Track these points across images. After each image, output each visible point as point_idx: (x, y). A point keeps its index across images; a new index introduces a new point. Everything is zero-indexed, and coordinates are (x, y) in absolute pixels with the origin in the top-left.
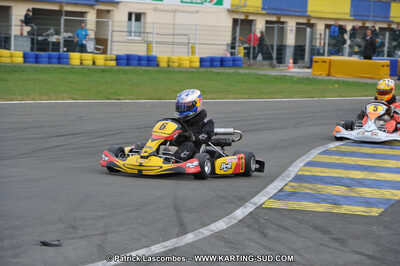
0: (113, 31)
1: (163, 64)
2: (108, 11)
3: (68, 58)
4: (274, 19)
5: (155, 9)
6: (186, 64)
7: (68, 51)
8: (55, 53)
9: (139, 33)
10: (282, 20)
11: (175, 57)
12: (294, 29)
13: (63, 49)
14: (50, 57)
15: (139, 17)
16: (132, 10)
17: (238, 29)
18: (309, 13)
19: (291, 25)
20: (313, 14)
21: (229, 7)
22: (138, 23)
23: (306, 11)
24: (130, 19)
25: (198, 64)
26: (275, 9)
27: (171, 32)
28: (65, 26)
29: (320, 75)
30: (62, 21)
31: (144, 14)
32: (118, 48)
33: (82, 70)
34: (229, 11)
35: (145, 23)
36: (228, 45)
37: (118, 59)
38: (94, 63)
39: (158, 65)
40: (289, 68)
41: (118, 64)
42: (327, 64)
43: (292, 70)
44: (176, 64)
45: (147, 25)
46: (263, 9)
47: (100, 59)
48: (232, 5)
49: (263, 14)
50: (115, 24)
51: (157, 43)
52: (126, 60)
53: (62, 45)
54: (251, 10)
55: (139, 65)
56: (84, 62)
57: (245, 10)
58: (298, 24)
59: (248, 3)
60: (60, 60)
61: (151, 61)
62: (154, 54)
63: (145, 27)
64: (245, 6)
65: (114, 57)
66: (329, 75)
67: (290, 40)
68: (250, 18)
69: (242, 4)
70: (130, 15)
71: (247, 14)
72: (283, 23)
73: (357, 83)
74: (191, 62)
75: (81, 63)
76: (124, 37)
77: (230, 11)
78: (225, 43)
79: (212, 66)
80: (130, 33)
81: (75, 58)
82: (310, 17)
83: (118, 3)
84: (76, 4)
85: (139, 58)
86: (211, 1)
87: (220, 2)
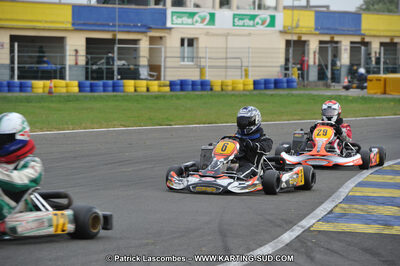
0: (165, 57)
1: (217, 88)
2: (161, 38)
3: (123, 86)
4: (327, 38)
5: (207, 34)
6: (240, 87)
7: (122, 79)
8: (110, 82)
9: (192, 58)
10: (336, 39)
11: (229, 81)
12: (349, 48)
13: (117, 76)
14: (105, 86)
15: (191, 42)
16: (183, 36)
17: (291, 51)
18: (363, 32)
19: (345, 43)
20: (367, 33)
21: (281, 28)
22: (190, 48)
23: (360, 30)
24: (182, 44)
25: (252, 87)
26: (328, 29)
27: (224, 56)
28: (119, 54)
29: (375, 94)
30: (116, 49)
31: (197, 39)
32: (171, 74)
33: (137, 97)
34: (281, 32)
35: (197, 48)
36: (281, 66)
37: (172, 85)
38: (148, 90)
39: (211, 89)
41: (171, 90)
42: (382, 82)
44: (230, 88)
45: (200, 50)
46: (316, 29)
47: (154, 86)
48: (284, 27)
49: (315, 34)
50: (168, 50)
51: (210, 67)
52: (182, 85)
53: (116, 73)
54: (304, 30)
55: (193, 89)
56: (138, 89)
57: (298, 31)
58: (352, 43)
59: (301, 24)
60: (115, 88)
61: (204, 85)
62: (207, 78)
63: (197, 52)
64: (297, 27)
65: (168, 83)
66: (385, 93)
67: (345, 59)
68: (304, 38)
69: (294, 25)
70: (182, 40)
71: (300, 34)
72: (337, 42)
74: (244, 85)
75: (135, 90)
76: (177, 62)
77: (283, 32)
78: (279, 64)
79: (266, 88)
80: (183, 58)
81: (129, 85)
82: (364, 35)
83: (170, 29)
84: (129, 32)
85: (194, 83)
86: (263, 23)
87: (272, 23)
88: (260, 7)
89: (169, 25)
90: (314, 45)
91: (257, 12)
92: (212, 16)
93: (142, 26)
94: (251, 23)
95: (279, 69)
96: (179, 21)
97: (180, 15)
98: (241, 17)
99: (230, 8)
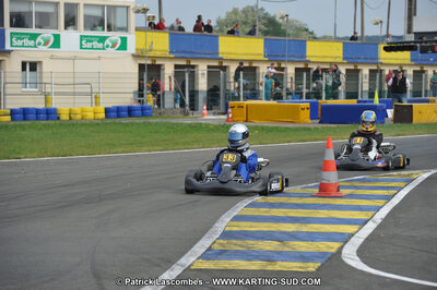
0: (5, 83)
1: (64, 117)
4: (184, 63)
5: (52, 57)
6: (90, 116)
9: (35, 84)
10: (192, 63)
11: (77, 109)
12: (206, 72)
15: (34, 66)
16: (25, 60)
17: (145, 75)
18: (220, 56)
19: (202, 68)
20: (225, 57)
21: (134, 52)
22: (33, 73)
23: (218, 54)
24: (24, 69)
25: (103, 115)
26: (184, 52)
27: (71, 81)
29: (237, 121)
31: (40, 62)
32: (12, 102)
34: (133, 56)
35: (41, 73)
36: (134, 92)
37: (13, 113)
39: (58, 118)
40: (203, 115)
41: (13, 119)
42: (244, 109)
43: (206, 117)
44: (79, 117)
45: (44, 75)
46: (170, 52)
48: (137, 50)
49: (171, 58)
50: (8, 75)
51: (56, 94)
52: (23, 114)
54: (158, 54)
55: (37, 119)
57: (151, 54)
58: (209, 67)
59: (155, 47)
61: (50, 114)
62: (54, 106)
63: (41, 78)
64: (151, 50)
65: (8, 111)
66: (246, 121)
67: (203, 85)
68: (158, 62)
69: (148, 48)
70: (24, 64)
71: (154, 58)
72: (193, 67)
73: (277, 128)
74: (95, 113)
76: (19, 89)
77: (135, 56)
78: (132, 91)
79: (119, 116)
80: (25, 84)
82: (222, 59)
83: (9, 52)
85: (38, 112)
86: (114, 46)
87: (124, 46)
88: (109, 29)
89: (8, 47)
90: (169, 69)
91: (105, 33)
92: (57, 37)
94: (100, 45)
95: (132, 95)
96: (20, 43)
97: (20, 36)
98: (90, 39)
99: (76, 29)
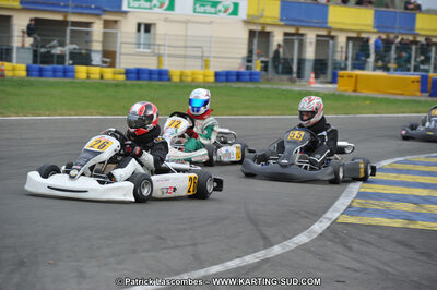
0: (122, 43)
1: (176, 79)
2: (116, 21)
3: (73, 71)
4: (292, 30)
5: (166, 20)
6: (200, 78)
7: (73, 64)
8: (60, 66)
9: (148, 45)
10: (302, 31)
11: (188, 71)
12: (314, 41)
13: (68, 62)
14: (55, 71)
15: (148, 28)
16: (140, 21)
17: (255, 42)
18: (329, 25)
19: (311, 36)
20: (334, 26)
21: (245, 17)
22: (147, 34)
23: (326, 23)
24: (139, 30)
25: (212, 79)
26: (296, 20)
27: (182, 44)
28: (71, 37)
29: (346, 91)
30: (68, 32)
31: (155, 24)
32: (126, 61)
33: (88, 84)
34: (244, 22)
35: (155, 34)
36: (243, 58)
37: (128, 73)
38: (102, 77)
39: (170, 80)
40: (310, 83)
41: (127, 78)
42: (354, 79)
43: (313, 85)
44: (189, 79)
45: (158, 37)
46: (281, 20)
47: (108, 73)
48: (248, 16)
49: (281, 26)
50: (124, 35)
51: (170, 56)
52: (136, 74)
53: (67, 58)
54: (268, 21)
55: (150, 79)
56: (92, 76)
57: (262, 21)
58: (318, 36)
59: (266, 14)
60: (66, 73)
61: (162, 75)
62: (165, 67)
63: (155, 39)
64: (262, 17)
65: (123, 71)
66: (355, 91)
67: (310, 53)
68: (268, 29)
69: (259, 14)
70: (139, 25)
71: (264, 25)
72: (302, 35)
73: (386, 99)
74: (205, 76)
75: (88, 77)
76: (130, 49)
77: (246, 22)
78: (240, 56)
79: (228, 80)
80: (139, 44)
81: (81, 71)
82: (330, 28)
83: (126, 13)
84: (81, 14)
85: (151, 73)
86: (226, 11)
87: (235, 12)
89: (125, 8)
90: (278, 37)
93: (96, 8)
94: (213, 10)
95: (240, 61)
96: (136, 4)
98: (203, 3)
